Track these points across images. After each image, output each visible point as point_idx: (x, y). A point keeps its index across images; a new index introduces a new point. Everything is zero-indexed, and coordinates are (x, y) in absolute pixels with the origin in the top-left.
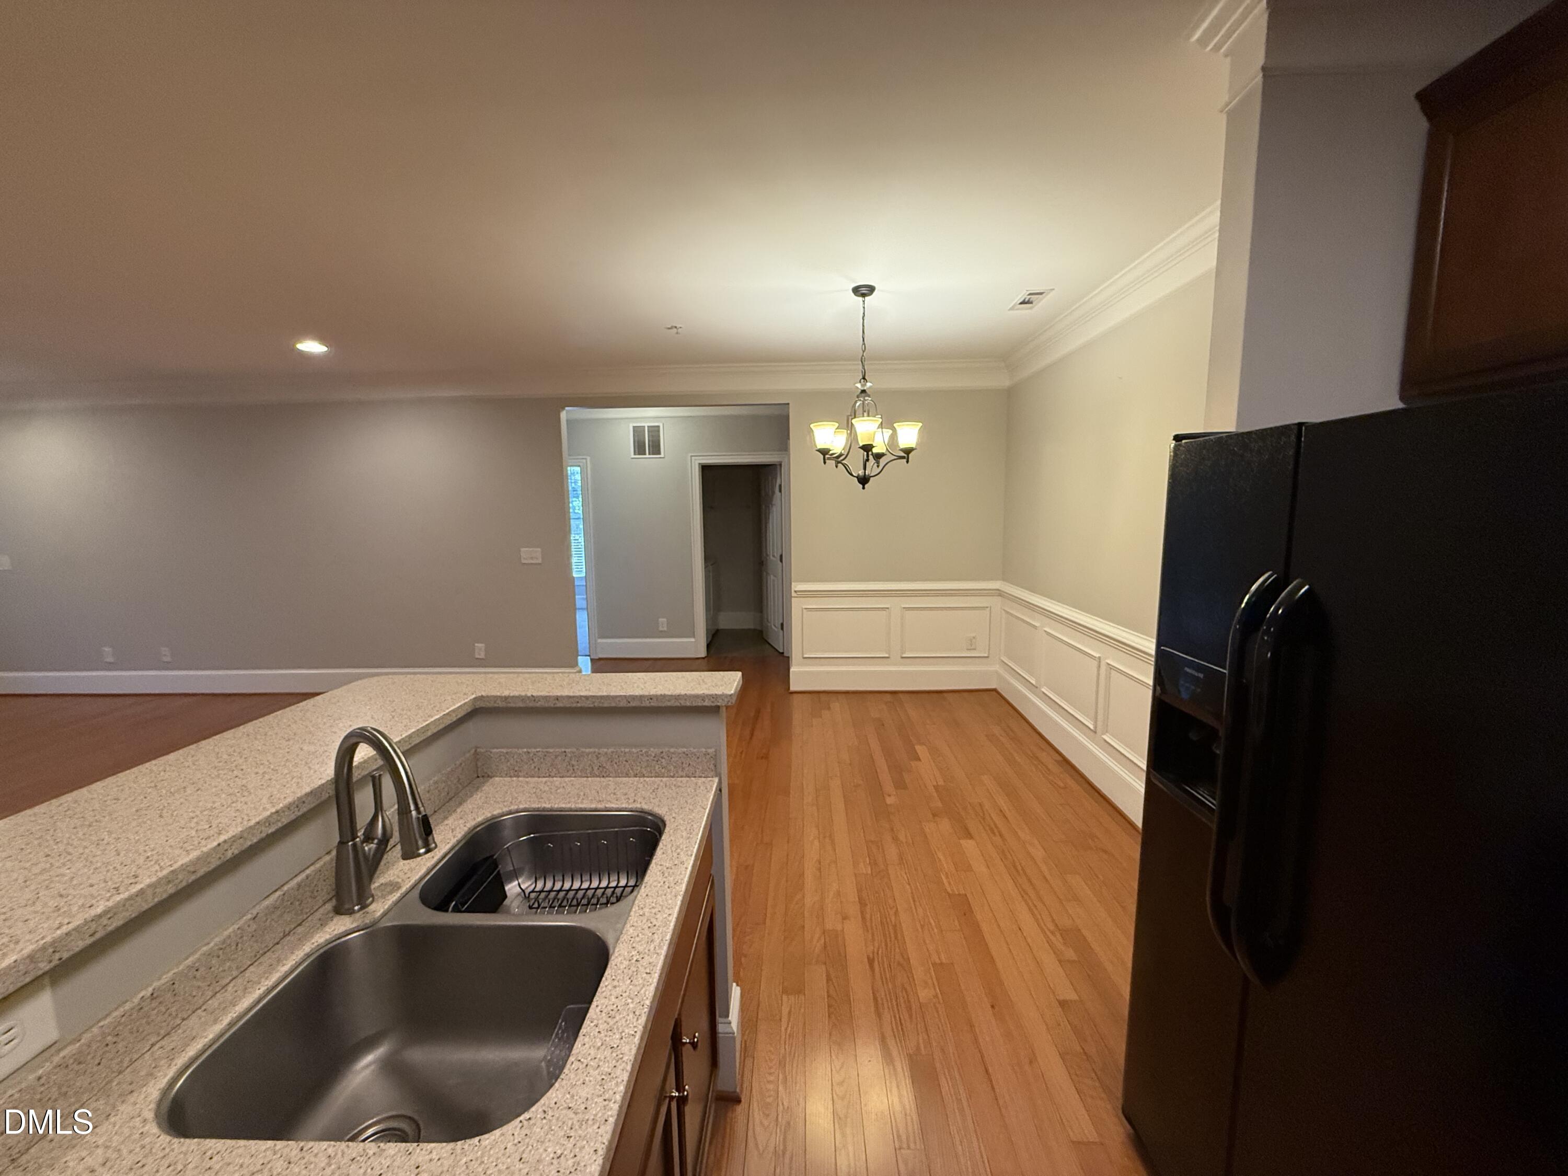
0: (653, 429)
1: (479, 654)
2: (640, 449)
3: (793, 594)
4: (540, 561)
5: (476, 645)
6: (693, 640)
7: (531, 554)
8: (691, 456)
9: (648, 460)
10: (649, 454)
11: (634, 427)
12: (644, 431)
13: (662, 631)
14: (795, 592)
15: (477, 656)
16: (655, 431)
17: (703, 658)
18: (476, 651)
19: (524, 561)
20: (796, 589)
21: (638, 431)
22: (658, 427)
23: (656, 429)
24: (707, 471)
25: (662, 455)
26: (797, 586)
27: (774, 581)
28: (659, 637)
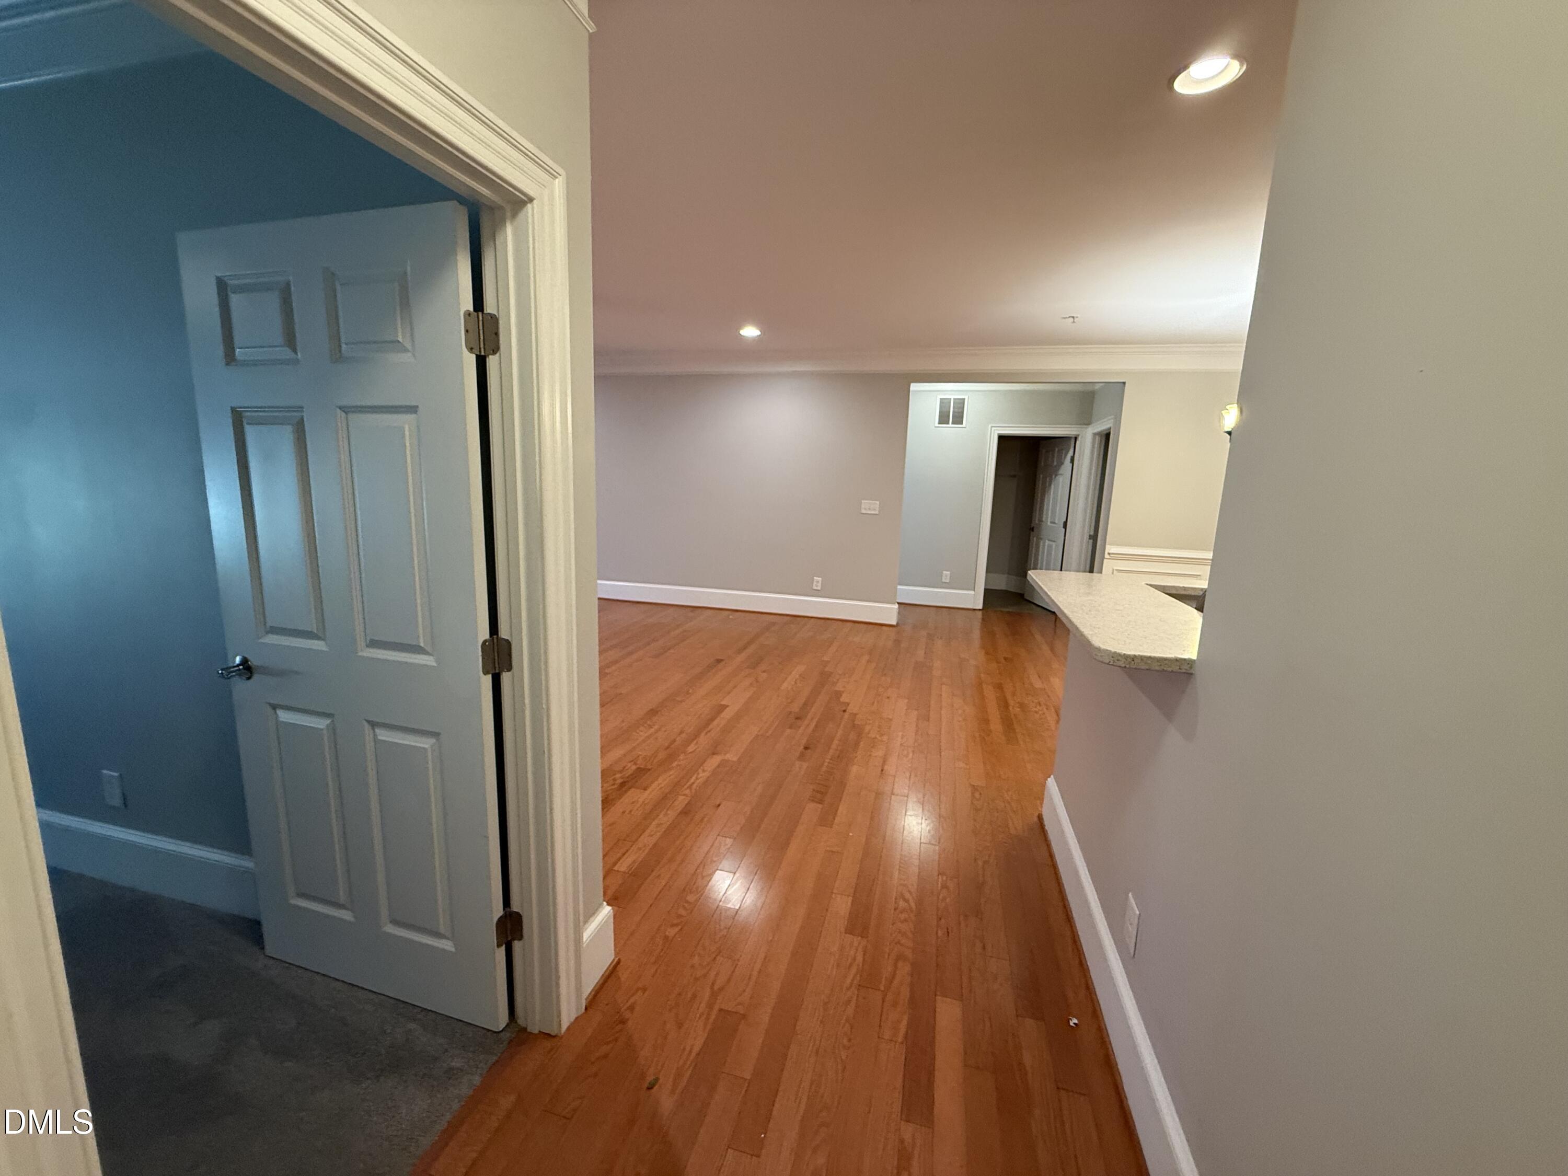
0: (957, 401)
1: (817, 586)
2: (943, 419)
3: (1106, 556)
4: (877, 512)
5: (815, 578)
6: (972, 592)
7: (870, 506)
8: (992, 427)
9: (950, 429)
10: (952, 424)
11: (941, 399)
12: (950, 403)
13: (945, 583)
14: (1109, 554)
15: (815, 588)
16: (960, 404)
17: (980, 610)
18: (815, 583)
19: (863, 511)
20: (1110, 552)
21: (944, 403)
22: (964, 399)
23: (962, 401)
24: (1002, 439)
25: (964, 425)
26: (1110, 549)
27: (1050, 546)
28: (941, 588)
